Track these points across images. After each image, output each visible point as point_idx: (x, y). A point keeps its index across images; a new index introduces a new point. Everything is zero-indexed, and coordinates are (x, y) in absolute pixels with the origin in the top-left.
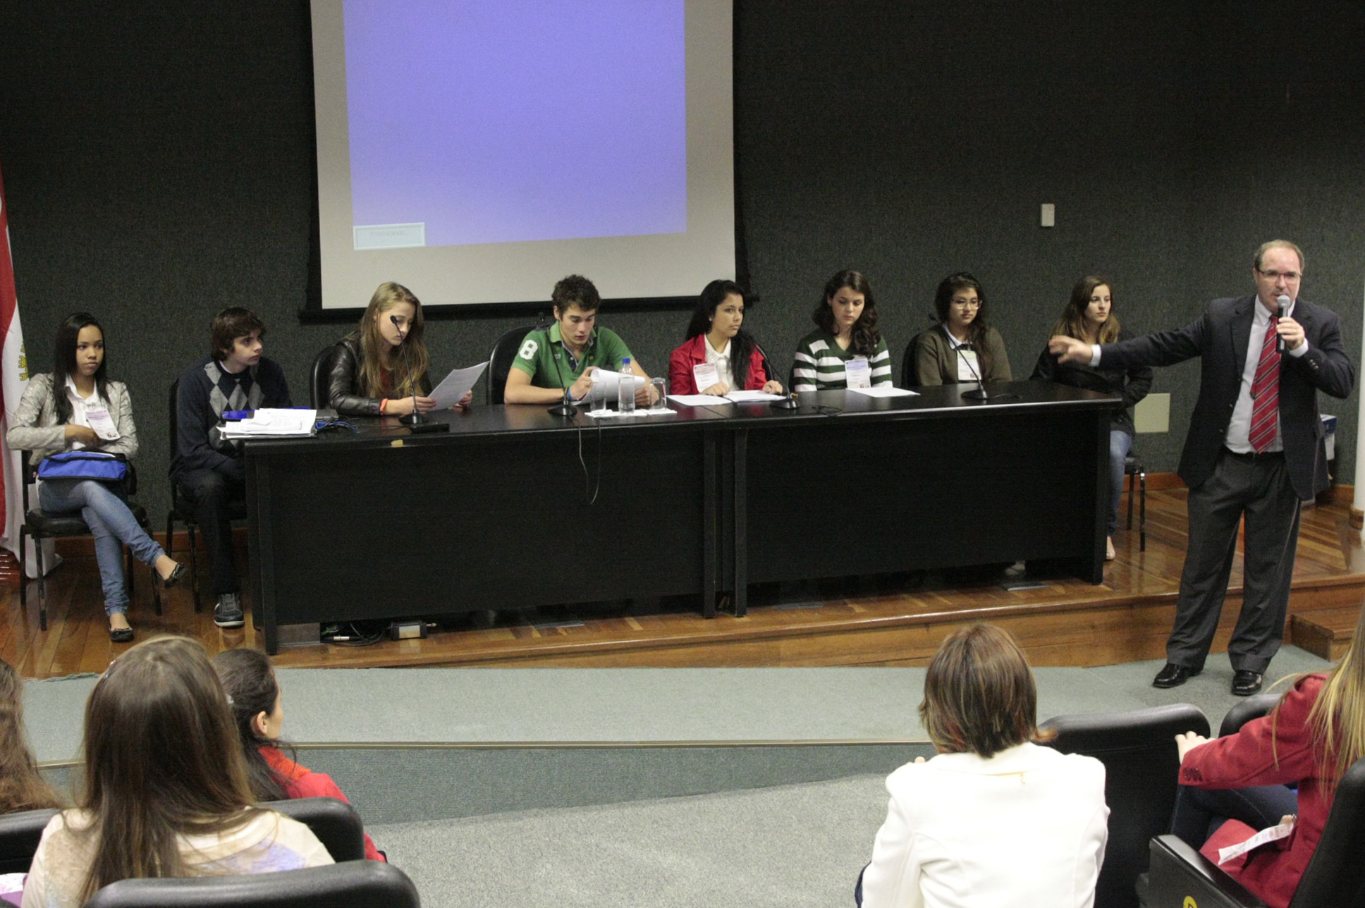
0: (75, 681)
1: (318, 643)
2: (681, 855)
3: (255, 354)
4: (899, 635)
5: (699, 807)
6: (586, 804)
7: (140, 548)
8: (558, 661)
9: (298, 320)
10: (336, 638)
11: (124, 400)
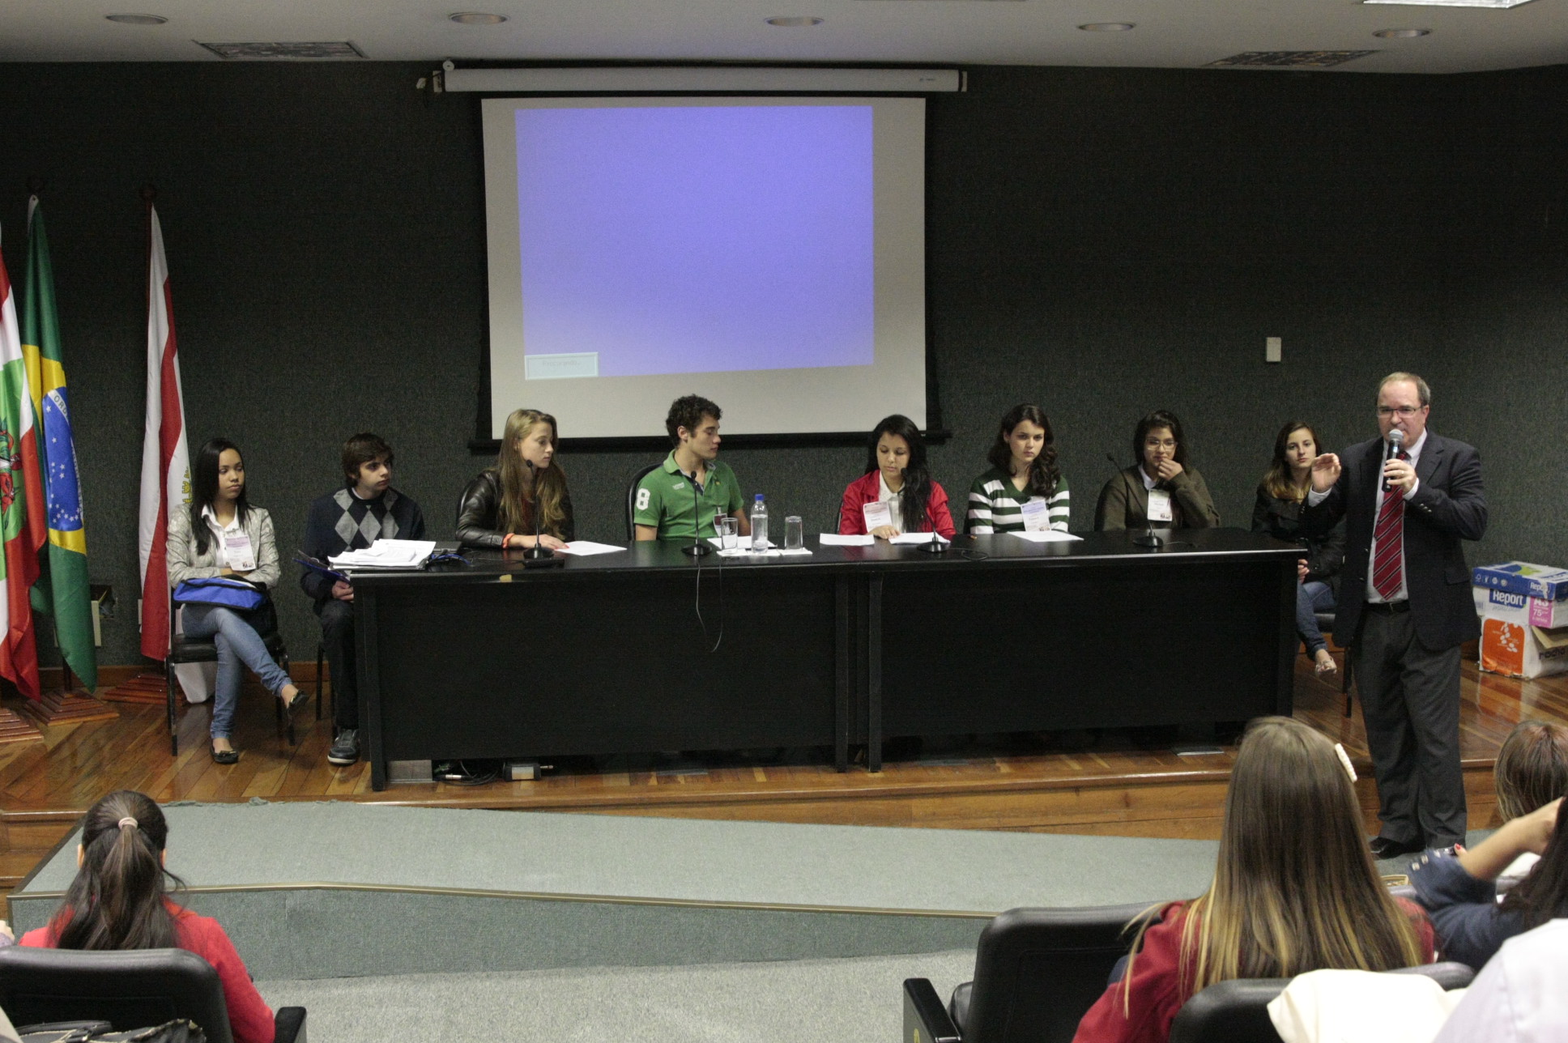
1: (430, 781)
2: (731, 1027)
3: (383, 479)
4: (1045, 799)
5: (774, 975)
6: (656, 964)
7: (266, 677)
8: (671, 810)
9: (468, 450)
10: (448, 776)
11: (265, 527)
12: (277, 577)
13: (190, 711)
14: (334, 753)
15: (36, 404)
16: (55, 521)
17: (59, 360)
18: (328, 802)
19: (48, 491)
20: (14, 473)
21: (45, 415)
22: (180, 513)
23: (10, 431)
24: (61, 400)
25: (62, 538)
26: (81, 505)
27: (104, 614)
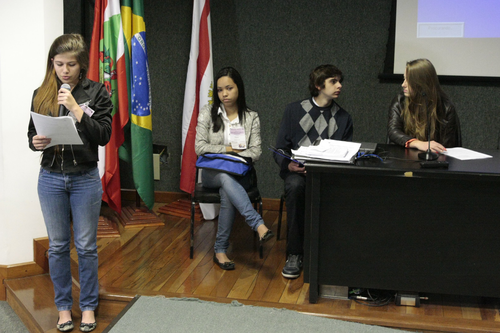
0: (186, 302)
1: (346, 298)
7: (248, 219)
9: (378, 80)
10: (358, 297)
11: (255, 123)
12: (260, 154)
13: (205, 224)
14: (285, 271)
15: (128, 41)
16: (135, 110)
17: (142, 16)
18: (281, 309)
19: (132, 92)
20: (113, 81)
21: (133, 47)
22: (206, 110)
23: (112, 56)
24: (142, 39)
25: (138, 120)
26: (150, 101)
27: (162, 162)
